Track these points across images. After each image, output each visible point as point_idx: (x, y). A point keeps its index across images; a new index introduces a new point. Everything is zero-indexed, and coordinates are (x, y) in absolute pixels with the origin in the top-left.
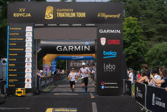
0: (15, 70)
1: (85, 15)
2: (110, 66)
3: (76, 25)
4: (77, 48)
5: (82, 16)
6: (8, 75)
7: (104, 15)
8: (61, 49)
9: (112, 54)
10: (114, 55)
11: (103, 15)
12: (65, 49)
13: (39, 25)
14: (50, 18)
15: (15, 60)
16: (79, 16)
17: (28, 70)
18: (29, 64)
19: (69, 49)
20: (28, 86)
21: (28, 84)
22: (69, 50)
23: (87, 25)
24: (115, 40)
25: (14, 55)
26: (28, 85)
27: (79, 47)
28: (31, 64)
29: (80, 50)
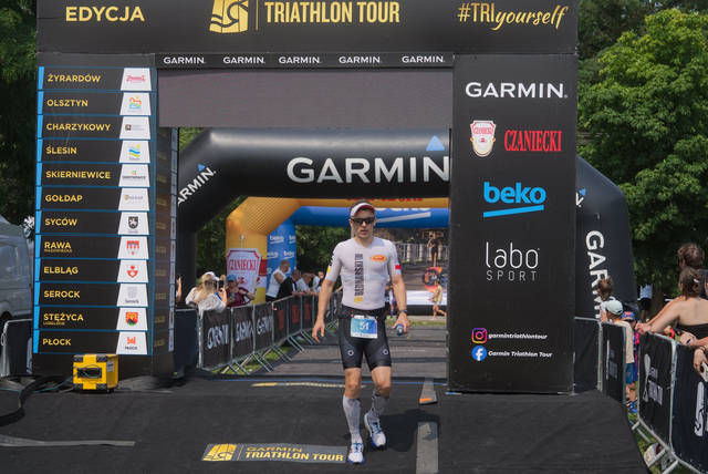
0: (73, 271)
1: (397, 15)
2: (516, 256)
3: (356, 59)
5: (383, 18)
6: (42, 294)
7: (487, 14)
8: (311, 172)
9: (526, 199)
10: (532, 204)
11: (482, 13)
12: (329, 172)
13: (181, 60)
14: (234, 29)
15: (73, 222)
16: (372, 18)
17: (133, 271)
18: (137, 243)
19: (349, 172)
20: (132, 345)
21: (131, 335)
22: (349, 179)
23: (406, 60)
24: (538, 132)
25: (68, 199)
26: (133, 341)
28: (143, 242)
29: (400, 179)
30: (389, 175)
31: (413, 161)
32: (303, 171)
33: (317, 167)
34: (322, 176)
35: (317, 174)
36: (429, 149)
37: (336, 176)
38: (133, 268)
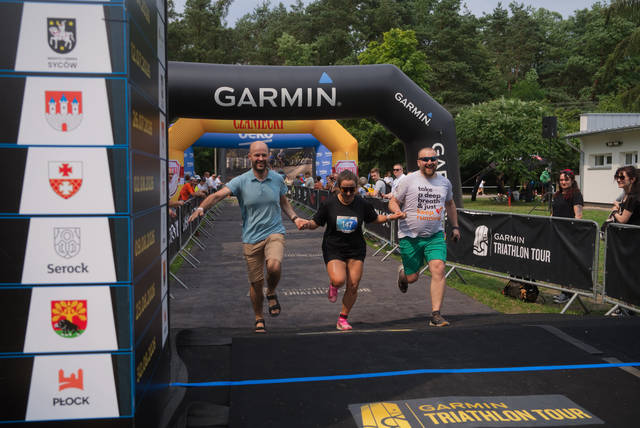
4: (292, 97)
8: (233, 98)
12: (247, 99)
17: (66, 181)
18: (75, 97)
19: (262, 98)
20: (73, 392)
21: (70, 365)
22: (262, 104)
26: (76, 382)
27: (299, 92)
28: (96, 95)
29: (300, 104)
30: (292, 102)
31: (310, 90)
32: (227, 97)
33: (238, 94)
34: (242, 102)
35: (237, 101)
36: (321, 81)
37: (252, 102)
38: (66, 170)
